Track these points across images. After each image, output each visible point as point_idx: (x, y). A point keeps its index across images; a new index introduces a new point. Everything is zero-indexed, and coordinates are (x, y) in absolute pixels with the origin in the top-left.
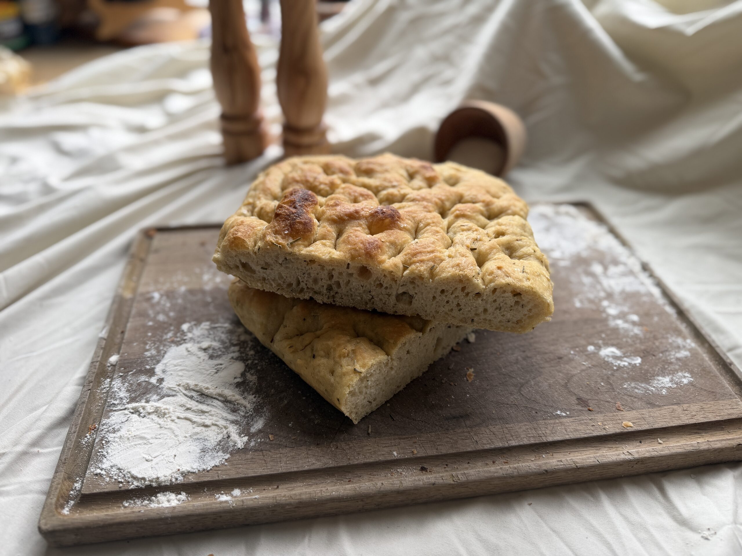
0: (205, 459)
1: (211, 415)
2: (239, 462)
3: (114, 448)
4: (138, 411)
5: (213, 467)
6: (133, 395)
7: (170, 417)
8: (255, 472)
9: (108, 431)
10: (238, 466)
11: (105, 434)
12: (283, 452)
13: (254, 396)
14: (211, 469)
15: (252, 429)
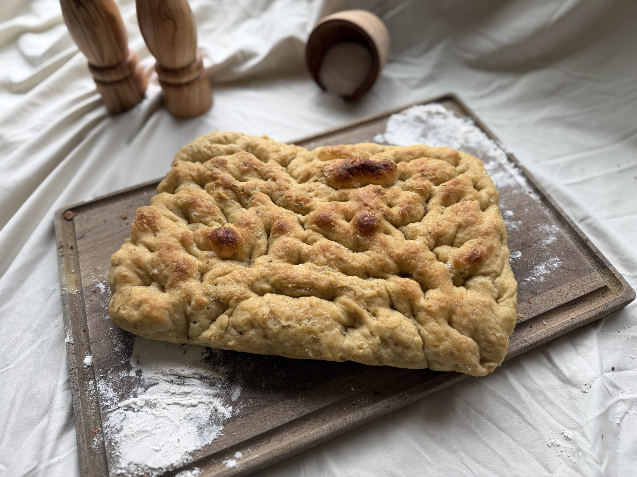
0: (203, 435)
1: (195, 394)
2: (232, 430)
3: (124, 447)
4: (131, 407)
5: (213, 440)
6: (120, 393)
7: (161, 405)
8: (249, 436)
9: (112, 433)
10: (233, 434)
11: (110, 436)
12: (265, 411)
13: (224, 366)
14: (212, 443)
15: (233, 398)
